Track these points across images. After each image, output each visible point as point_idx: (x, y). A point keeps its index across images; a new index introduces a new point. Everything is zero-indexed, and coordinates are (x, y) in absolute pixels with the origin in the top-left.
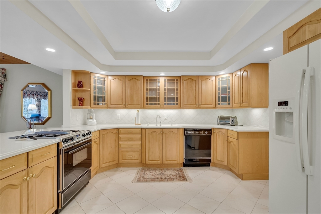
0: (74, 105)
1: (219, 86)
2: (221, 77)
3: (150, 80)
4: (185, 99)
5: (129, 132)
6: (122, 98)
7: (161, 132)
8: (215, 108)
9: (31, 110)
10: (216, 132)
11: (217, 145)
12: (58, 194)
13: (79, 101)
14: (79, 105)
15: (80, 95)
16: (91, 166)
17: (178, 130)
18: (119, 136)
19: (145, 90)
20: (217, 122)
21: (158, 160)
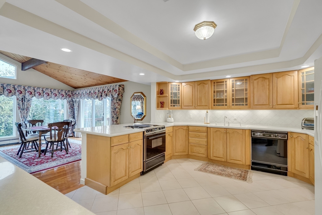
0: (158, 107)
1: (303, 82)
2: (306, 71)
3: (217, 83)
4: (255, 99)
5: (197, 130)
6: (193, 101)
7: (225, 132)
8: (298, 108)
9: (138, 109)
10: (294, 137)
11: (295, 152)
12: (143, 162)
13: (161, 104)
14: (161, 107)
15: (161, 100)
16: (165, 151)
17: (243, 131)
18: (188, 132)
19: (213, 92)
20: (301, 126)
21: (222, 158)
